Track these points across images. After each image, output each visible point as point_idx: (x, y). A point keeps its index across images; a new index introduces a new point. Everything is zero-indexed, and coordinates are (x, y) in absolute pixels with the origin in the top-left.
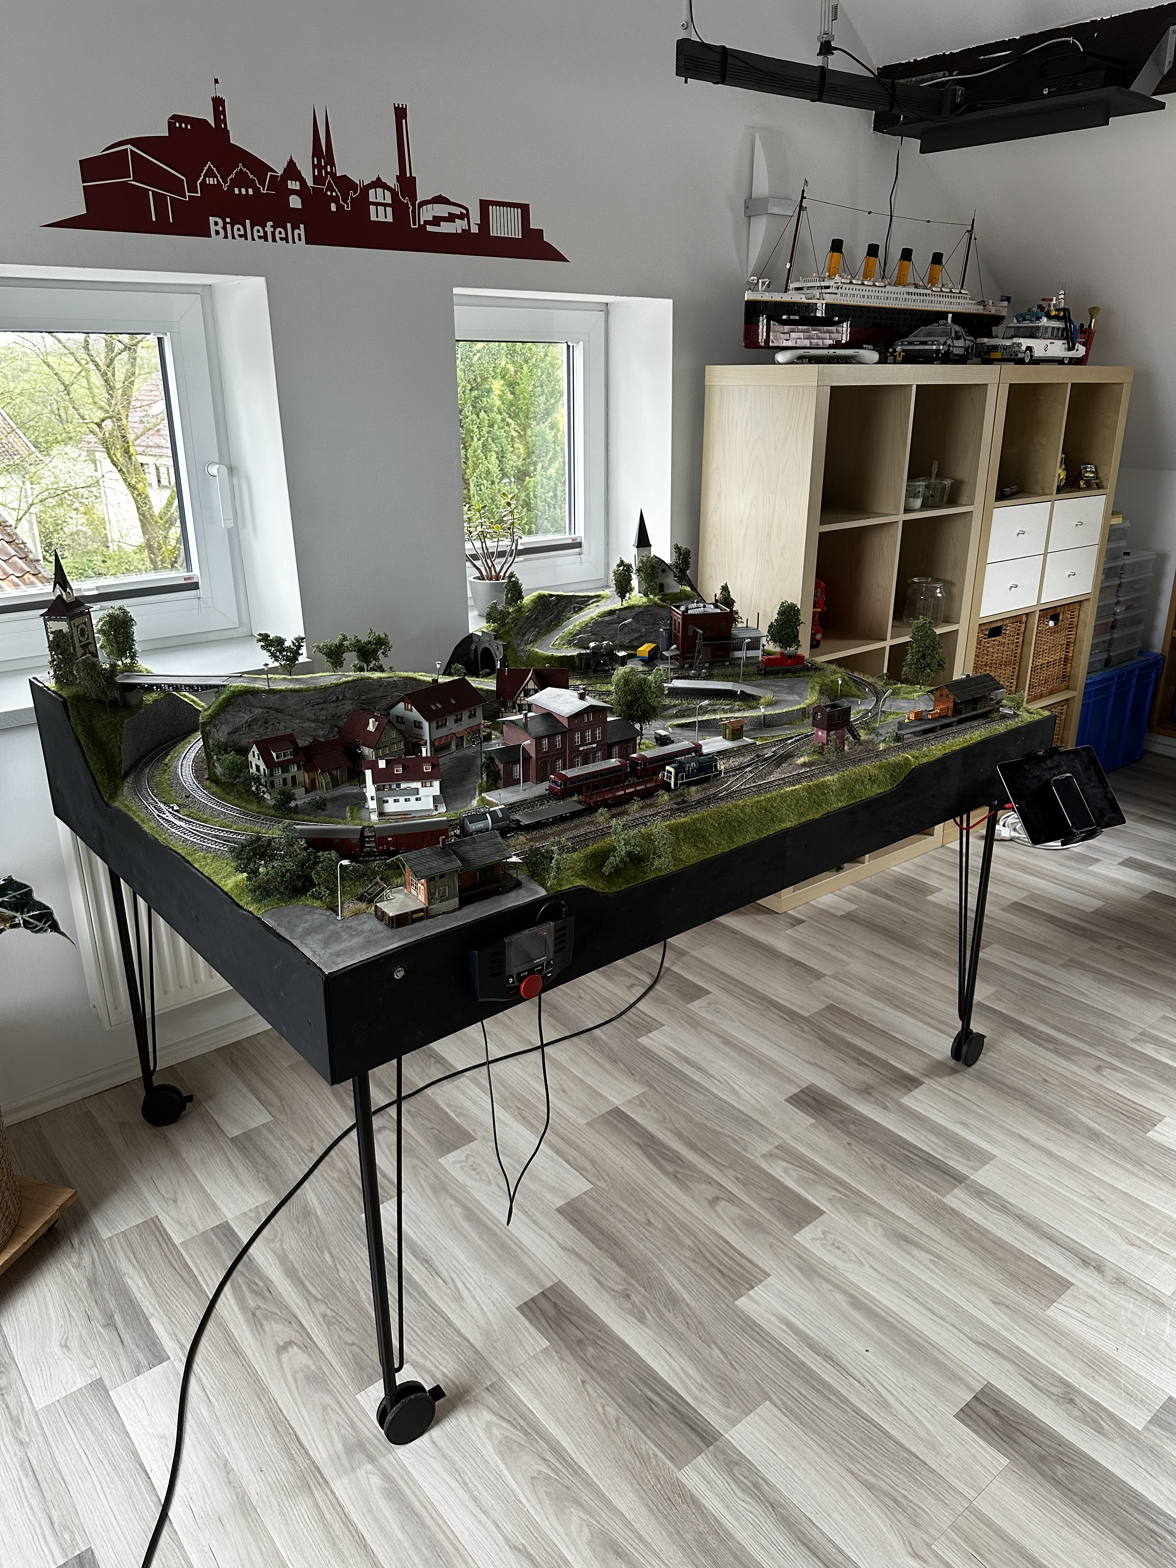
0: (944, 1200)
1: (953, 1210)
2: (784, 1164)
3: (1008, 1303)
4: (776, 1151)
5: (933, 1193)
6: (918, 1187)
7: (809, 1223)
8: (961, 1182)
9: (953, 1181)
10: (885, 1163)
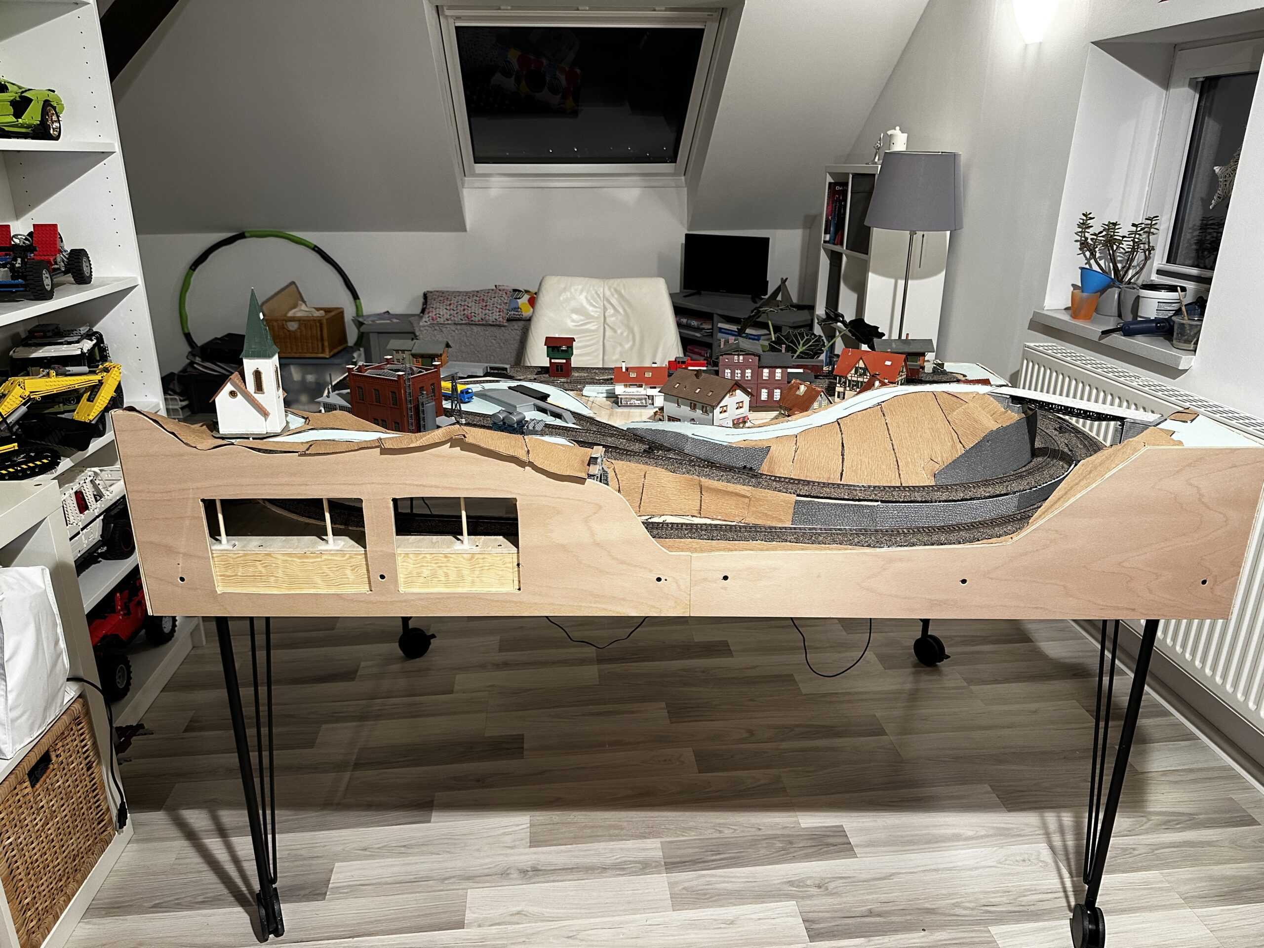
7: (697, 761)
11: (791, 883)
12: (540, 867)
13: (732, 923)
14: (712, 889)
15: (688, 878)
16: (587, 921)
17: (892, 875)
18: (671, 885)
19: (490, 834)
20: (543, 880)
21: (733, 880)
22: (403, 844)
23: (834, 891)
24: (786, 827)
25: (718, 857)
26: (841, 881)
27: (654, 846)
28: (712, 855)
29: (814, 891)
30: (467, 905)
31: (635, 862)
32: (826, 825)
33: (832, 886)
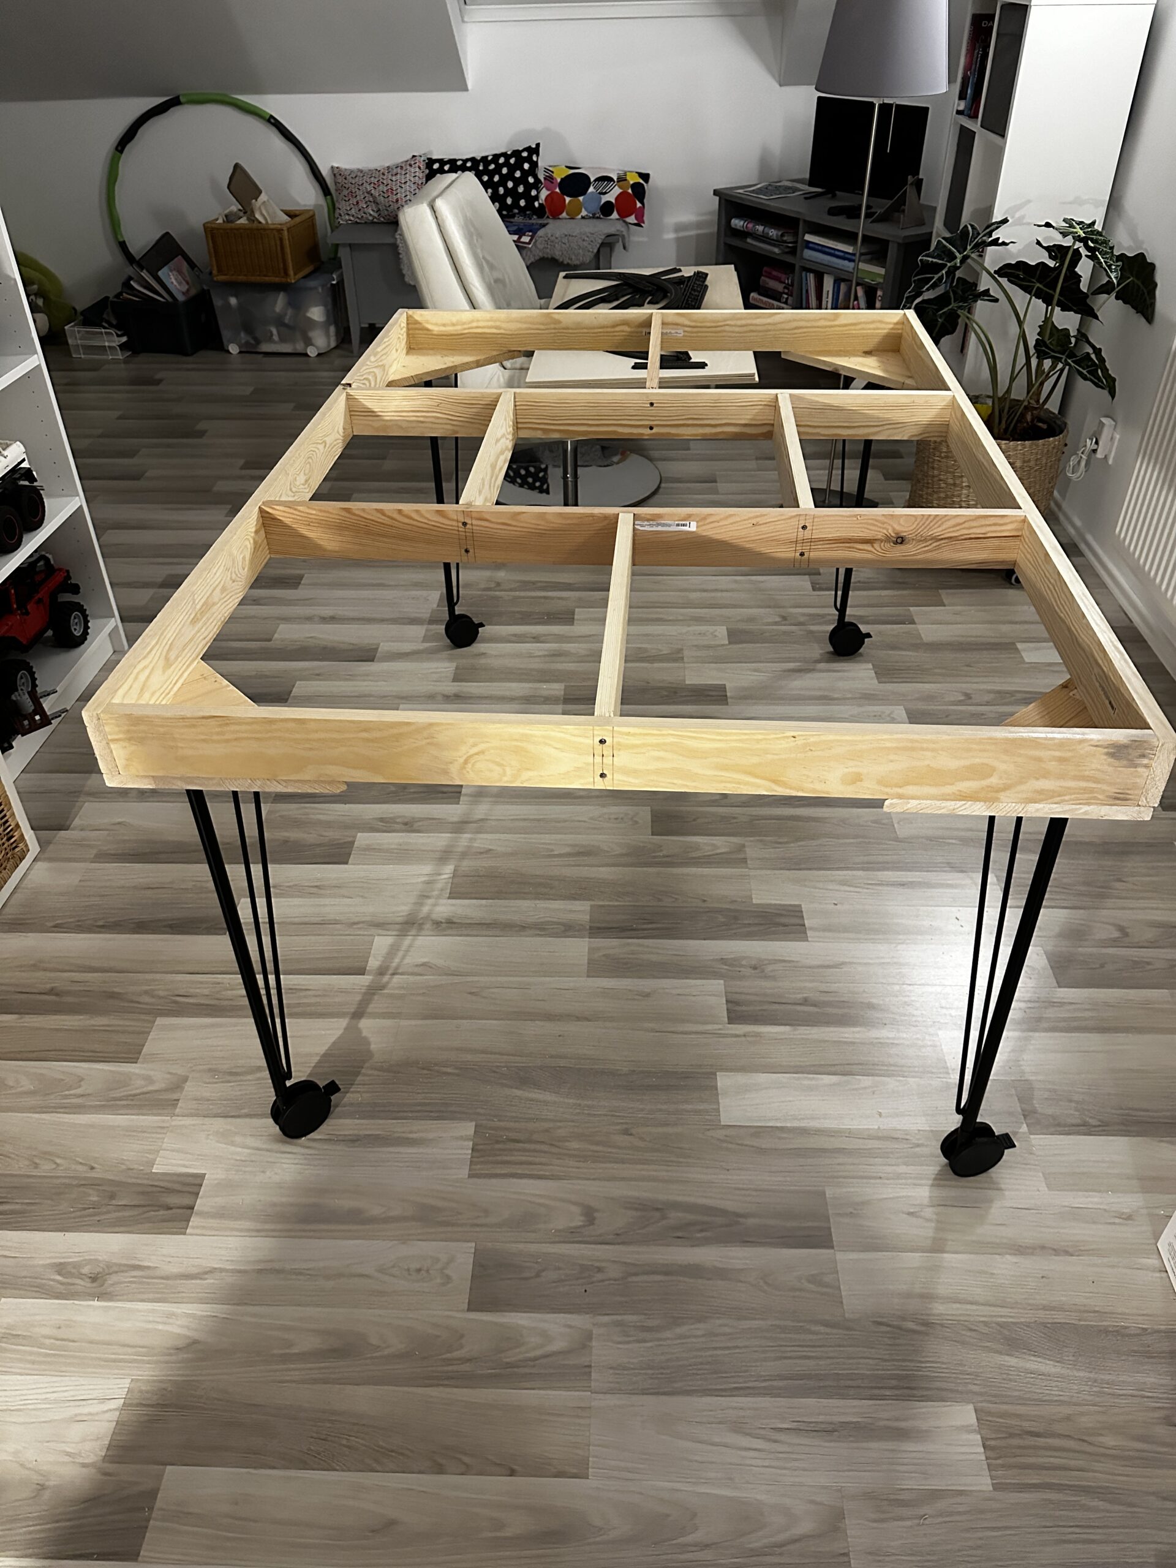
0: (589, 903)
1: (575, 899)
2: (723, 850)
3: (482, 856)
4: (742, 856)
5: (601, 903)
6: (617, 900)
7: (652, 821)
8: (591, 928)
9: (599, 925)
10: (660, 904)
11: (723, 961)
12: (455, 920)
13: (648, 995)
14: (637, 959)
15: (612, 945)
16: (493, 979)
17: (843, 963)
18: (591, 950)
19: (408, 881)
20: (455, 933)
21: (660, 951)
22: (316, 884)
23: (772, 974)
24: (736, 901)
25: (650, 926)
26: (783, 964)
27: (582, 908)
28: (644, 924)
29: (748, 971)
30: (372, 952)
31: (558, 924)
32: (782, 903)
33: (770, 968)
